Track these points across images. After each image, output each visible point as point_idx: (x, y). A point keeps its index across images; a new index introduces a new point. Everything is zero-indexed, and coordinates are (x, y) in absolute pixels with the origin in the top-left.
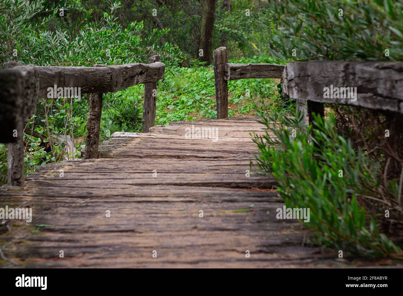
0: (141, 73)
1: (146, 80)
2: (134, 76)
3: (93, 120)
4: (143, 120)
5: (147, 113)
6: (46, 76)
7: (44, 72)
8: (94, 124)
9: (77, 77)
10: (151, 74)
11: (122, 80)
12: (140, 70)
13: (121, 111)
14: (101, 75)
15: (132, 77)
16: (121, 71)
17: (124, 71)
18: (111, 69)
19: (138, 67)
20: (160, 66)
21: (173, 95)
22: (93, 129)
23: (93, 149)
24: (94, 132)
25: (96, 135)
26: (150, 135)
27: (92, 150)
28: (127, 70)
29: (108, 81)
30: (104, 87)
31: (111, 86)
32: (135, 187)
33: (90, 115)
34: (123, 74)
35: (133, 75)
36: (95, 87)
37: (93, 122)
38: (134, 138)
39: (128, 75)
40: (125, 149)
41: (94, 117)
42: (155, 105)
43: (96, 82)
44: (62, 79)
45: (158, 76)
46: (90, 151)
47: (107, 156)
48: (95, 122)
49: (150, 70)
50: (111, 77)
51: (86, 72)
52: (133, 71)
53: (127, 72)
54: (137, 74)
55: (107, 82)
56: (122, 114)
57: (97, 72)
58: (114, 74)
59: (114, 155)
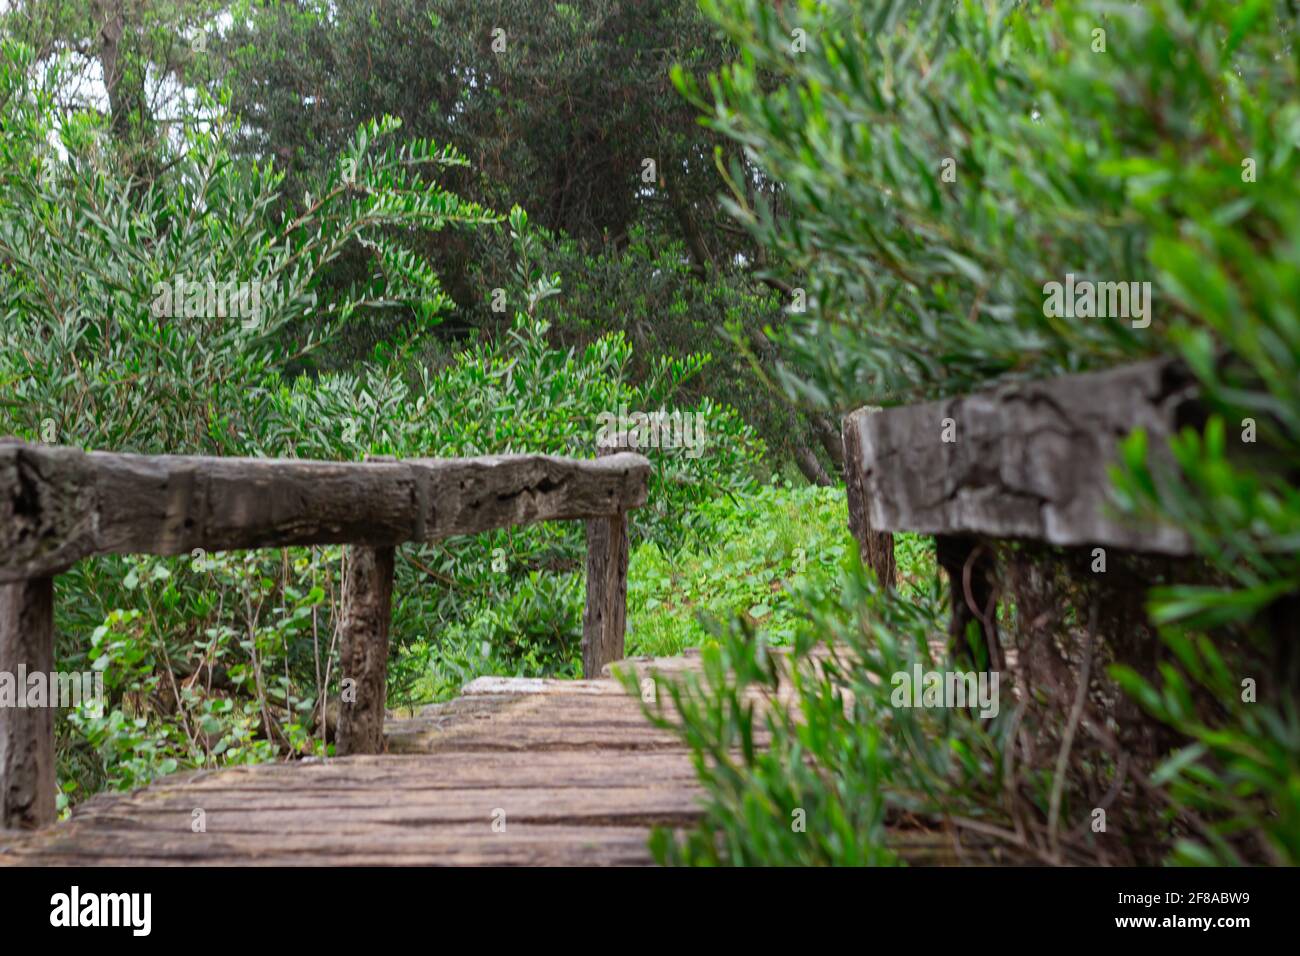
0: (545, 486)
1: (571, 509)
2: (515, 495)
3: (361, 631)
4: (584, 641)
5: (594, 617)
6: (131, 484)
7: (122, 471)
8: (362, 644)
9: (263, 491)
10: (588, 489)
11: (459, 507)
12: (538, 476)
13: (516, 614)
14: (366, 485)
15: (506, 498)
16: (456, 475)
17: (468, 477)
18: (415, 469)
19: (530, 467)
20: (627, 465)
21: (770, 573)
22: (358, 662)
23: (361, 724)
24: (362, 671)
25: (371, 681)
26: (584, 686)
27: (356, 727)
28: (481, 475)
29: (401, 505)
30: (386, 527)
31: (413, 524)
32: (390, 829)
33: (350, 615)
34: (462, 485)
35: (509, 492)
36: (345, 525)
37: (358, 638)
38: (529, 694)
39: (487, 491)
40: (478, 726)
41: (360, 623)
42: (622, 591)
43: (347, 507)
44: (201, 495)
45: (623, 497)
46: (352, 733)
47: (410, 749)
48: (365, 639)
49: (581, 479)
50: (412, 495)
51: (301, 476)
52: (508, 478)
53: (479, 481)
54: (527, 488)
55: (398, 510)
56: (521, 624)
57: (350, 477)
58: (425, 485)
59: (430, 746)
